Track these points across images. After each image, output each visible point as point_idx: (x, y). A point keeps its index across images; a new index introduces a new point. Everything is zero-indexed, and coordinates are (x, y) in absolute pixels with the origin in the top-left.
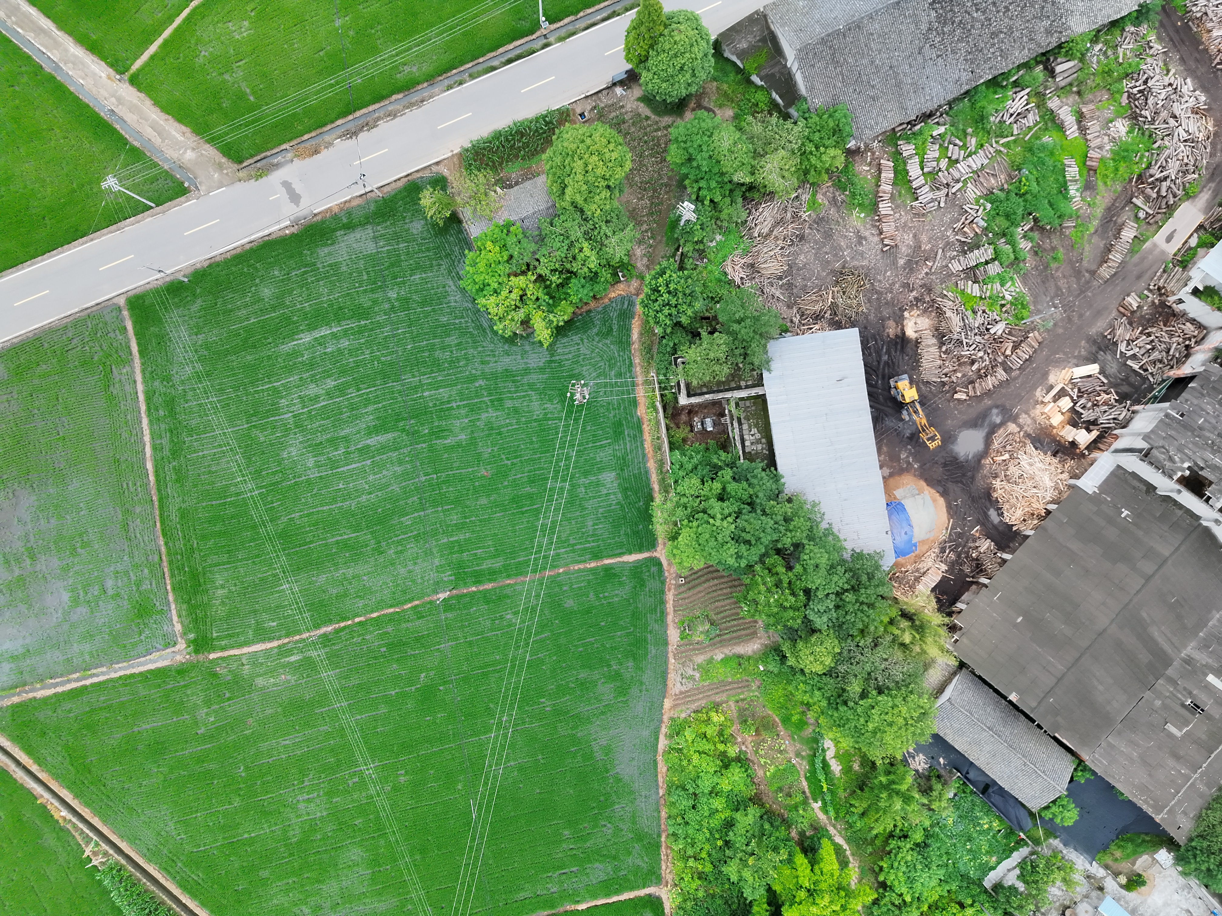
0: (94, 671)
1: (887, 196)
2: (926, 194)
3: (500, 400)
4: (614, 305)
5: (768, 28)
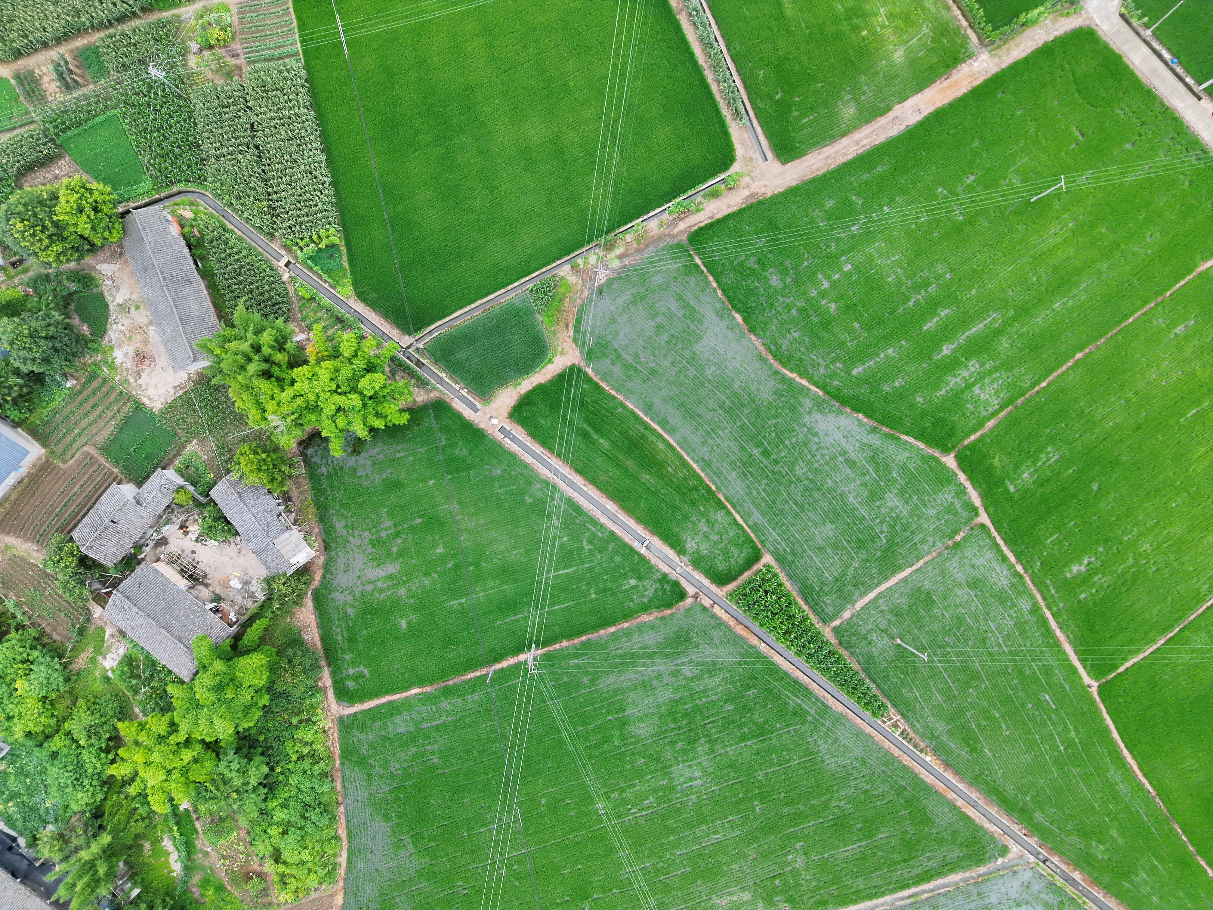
0: (908, 901)
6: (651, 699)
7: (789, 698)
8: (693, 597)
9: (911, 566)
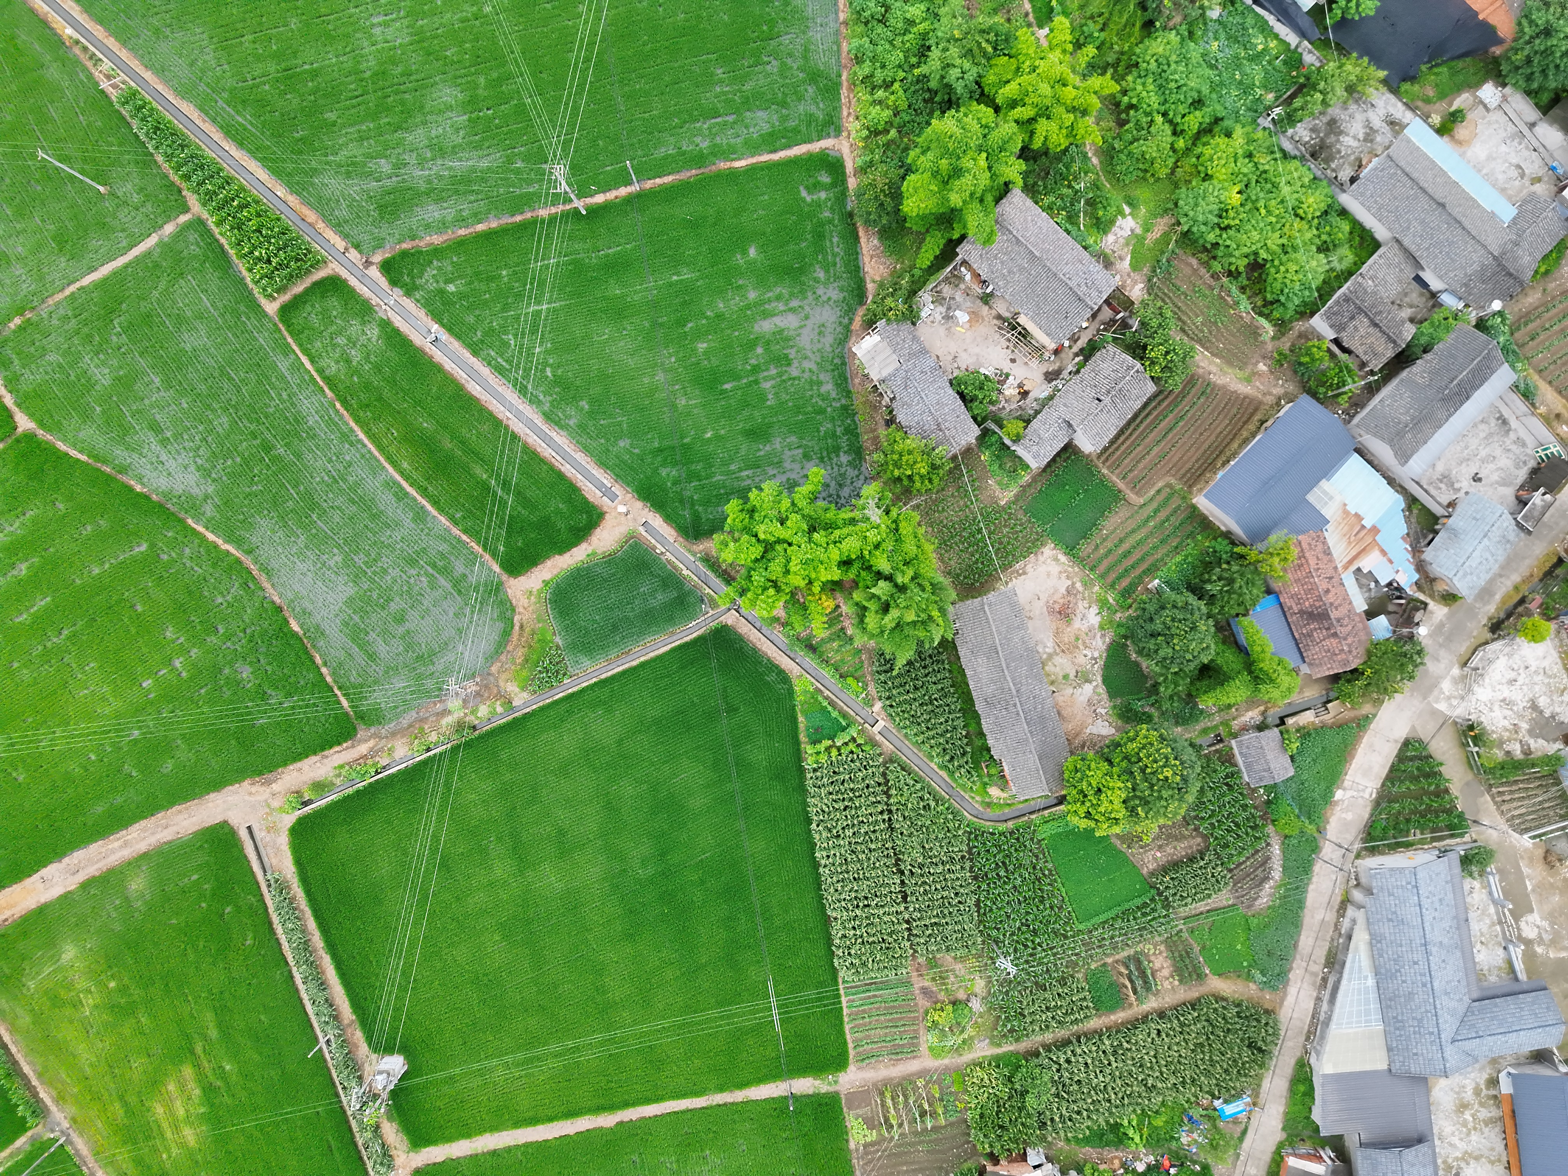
6: (434, 133)
7: (251, 124)
8: (372, 263)
9: (81, 288)
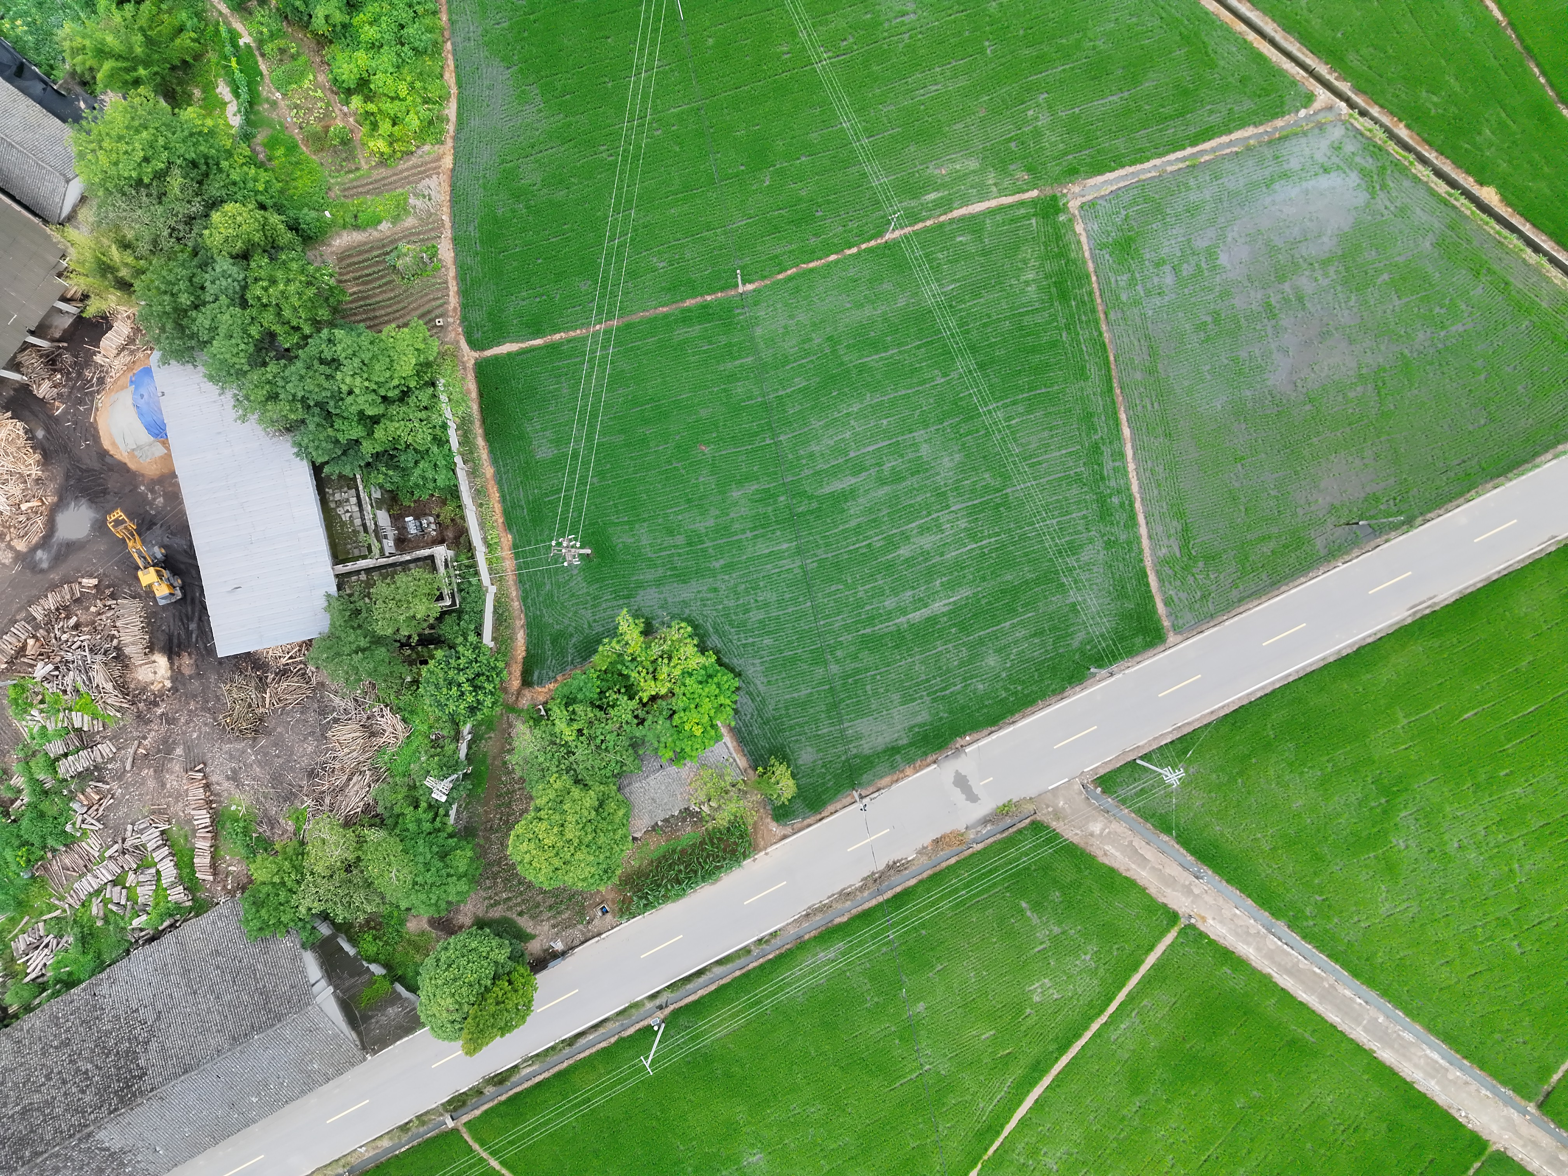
0: (1181, 165)
1: (201, 833)
2: (151, 838)
3: (690, 544)
4: (550, 673)
5: (359, 1034)
